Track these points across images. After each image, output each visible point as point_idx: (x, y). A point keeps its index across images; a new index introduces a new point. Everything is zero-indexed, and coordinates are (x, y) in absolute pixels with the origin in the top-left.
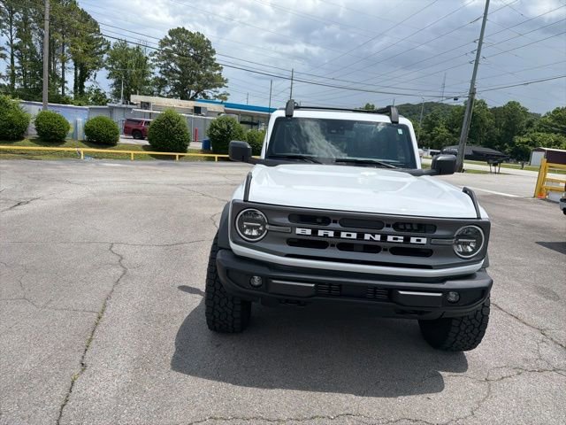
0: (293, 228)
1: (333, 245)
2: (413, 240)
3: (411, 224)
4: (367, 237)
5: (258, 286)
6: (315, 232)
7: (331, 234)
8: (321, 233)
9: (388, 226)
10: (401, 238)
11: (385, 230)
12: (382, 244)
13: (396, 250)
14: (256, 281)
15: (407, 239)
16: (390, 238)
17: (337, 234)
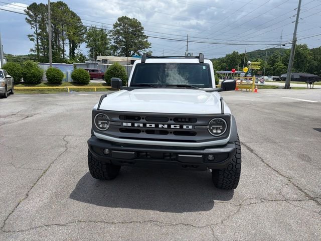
0: (122, 123)
1: (143, 131)
2: (185, 127)
3: (185, 118)
4: (160, 126)
5: (108, 154)
6: (133, 125)
7: (141, 125)
8: (136, 125)
9: (171, 120)
10: (178, 127)
11: (170, 122)
12: (169, 130)
13: (176, 133)
14: (107, 151)
15: (181, 127)
16: (172, 126)
17: (145, 125)
